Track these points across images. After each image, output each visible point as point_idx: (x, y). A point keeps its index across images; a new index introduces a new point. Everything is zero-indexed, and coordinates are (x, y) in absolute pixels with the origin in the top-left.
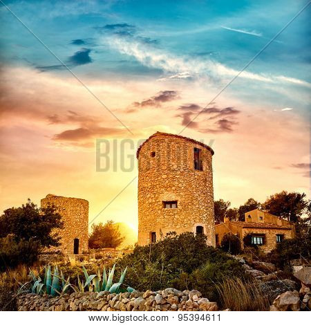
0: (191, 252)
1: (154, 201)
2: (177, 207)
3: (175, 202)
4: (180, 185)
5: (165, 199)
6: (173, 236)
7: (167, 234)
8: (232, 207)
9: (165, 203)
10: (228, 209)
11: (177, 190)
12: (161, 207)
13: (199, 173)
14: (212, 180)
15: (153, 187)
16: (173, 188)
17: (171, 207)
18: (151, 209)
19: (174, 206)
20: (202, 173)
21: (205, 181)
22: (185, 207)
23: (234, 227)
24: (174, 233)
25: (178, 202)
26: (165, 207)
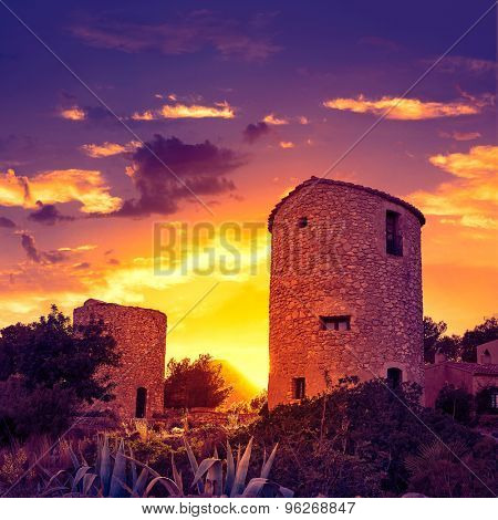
0: (394, 417)
1: (302, 315)
2: (349, 328)
3: (346, 319)
4: (356, 285)
5: (326, 312)
6: (351, 386)
7: (341, 381)
8: (448, 333)
9: (326, 320)
10: (442, 336)
11: (351, 294)
12: (316, 328)
13: (395, 262)
14: (420, 275)
15: (301, 288)
16: (343, 290)
17: (337, 328)
18: (297, 332)
19: (342, 326)
20: (402, 260)
21: (407, 277)
22: (366, 329)
23: (456, 372)
24: (355, 379)
25: (352, 319)
26: (325, 329)
